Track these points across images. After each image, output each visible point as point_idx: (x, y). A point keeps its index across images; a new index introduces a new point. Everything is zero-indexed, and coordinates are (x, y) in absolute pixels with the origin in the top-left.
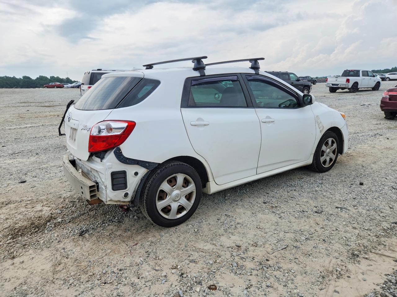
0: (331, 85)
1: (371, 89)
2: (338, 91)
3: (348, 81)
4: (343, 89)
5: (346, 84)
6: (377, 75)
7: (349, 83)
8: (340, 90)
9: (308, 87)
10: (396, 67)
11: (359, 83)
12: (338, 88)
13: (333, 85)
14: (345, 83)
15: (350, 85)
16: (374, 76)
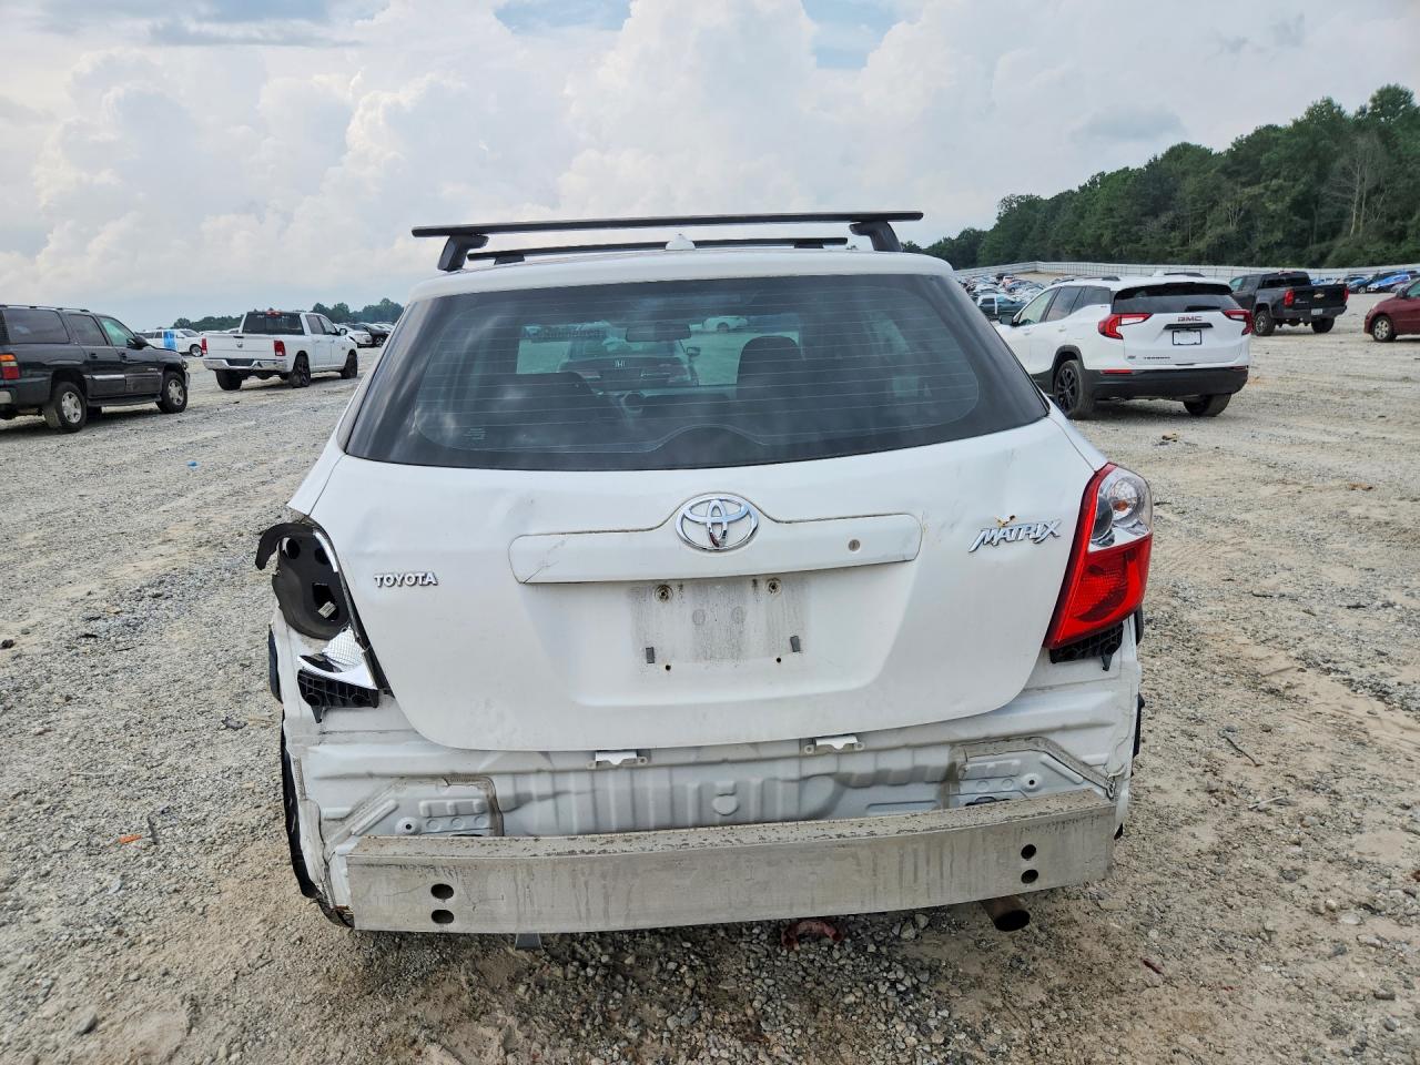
0: (225, 362)
1: (339, 374)
2: (245, 383)
3: (279, 347)
4: (265, 374)
5: (278, 358)
6: (347, 328)
7: (284, 354)
8: (253, 381)
9: (177, 371)
10: (386, 301)
11: (307, 352)
12: (247, 374)
13: (230, 361)
14: (271, 354)
15: (289, 362)
16: (338, 334)
